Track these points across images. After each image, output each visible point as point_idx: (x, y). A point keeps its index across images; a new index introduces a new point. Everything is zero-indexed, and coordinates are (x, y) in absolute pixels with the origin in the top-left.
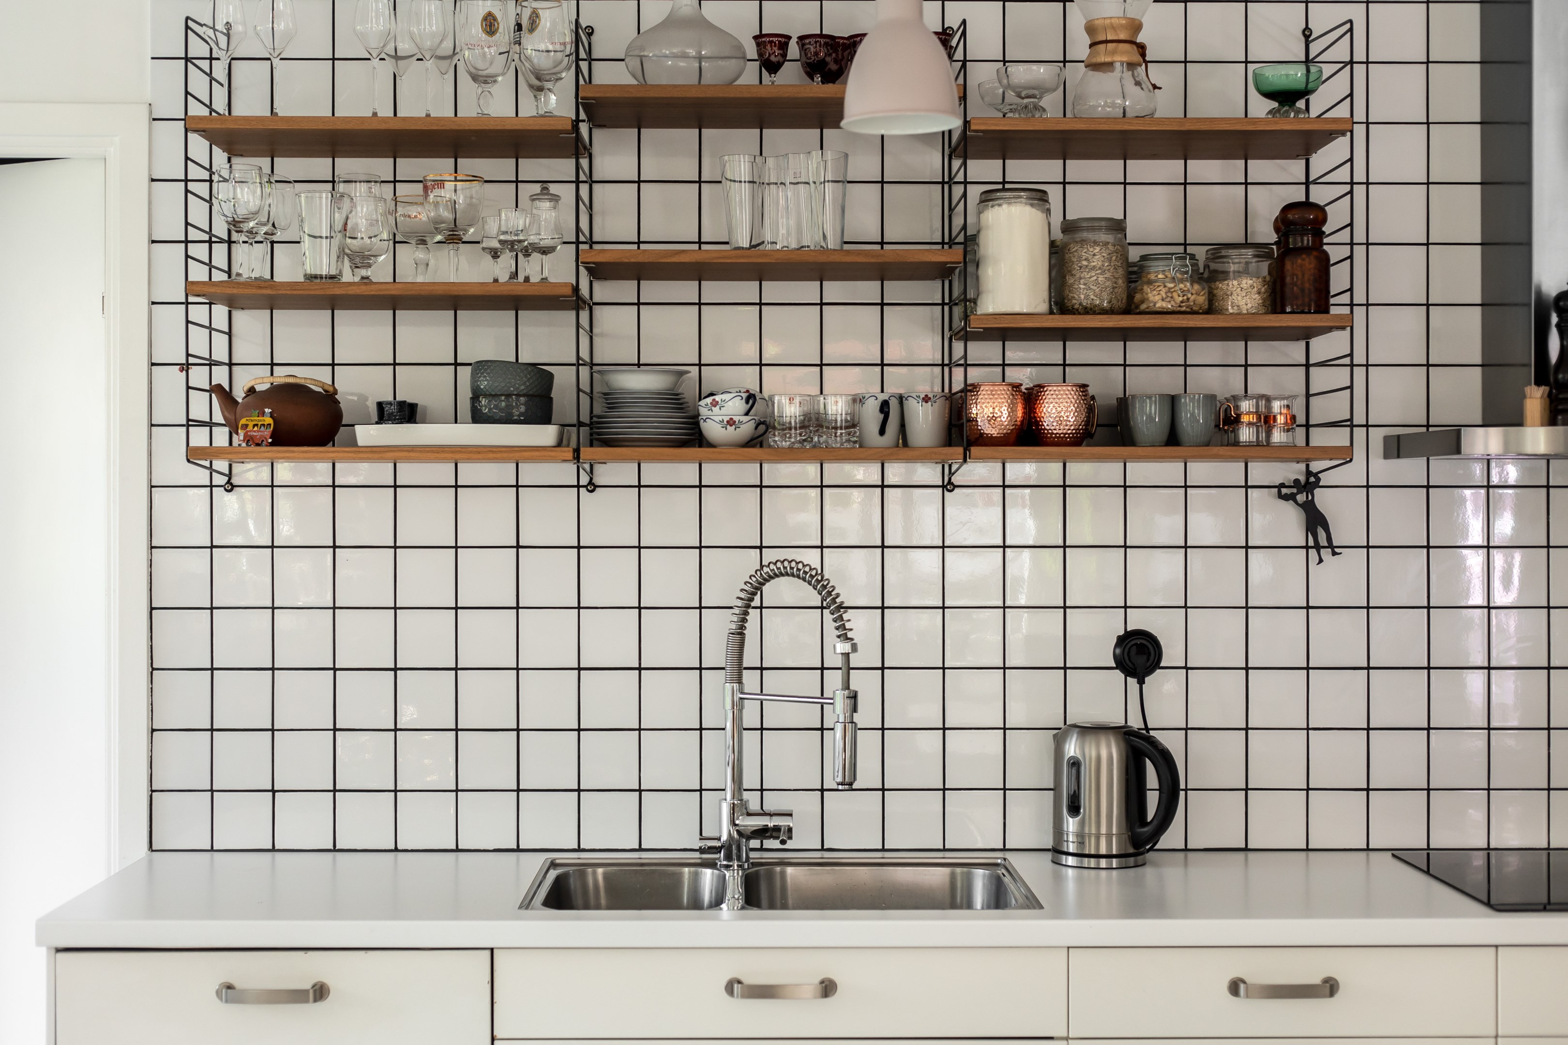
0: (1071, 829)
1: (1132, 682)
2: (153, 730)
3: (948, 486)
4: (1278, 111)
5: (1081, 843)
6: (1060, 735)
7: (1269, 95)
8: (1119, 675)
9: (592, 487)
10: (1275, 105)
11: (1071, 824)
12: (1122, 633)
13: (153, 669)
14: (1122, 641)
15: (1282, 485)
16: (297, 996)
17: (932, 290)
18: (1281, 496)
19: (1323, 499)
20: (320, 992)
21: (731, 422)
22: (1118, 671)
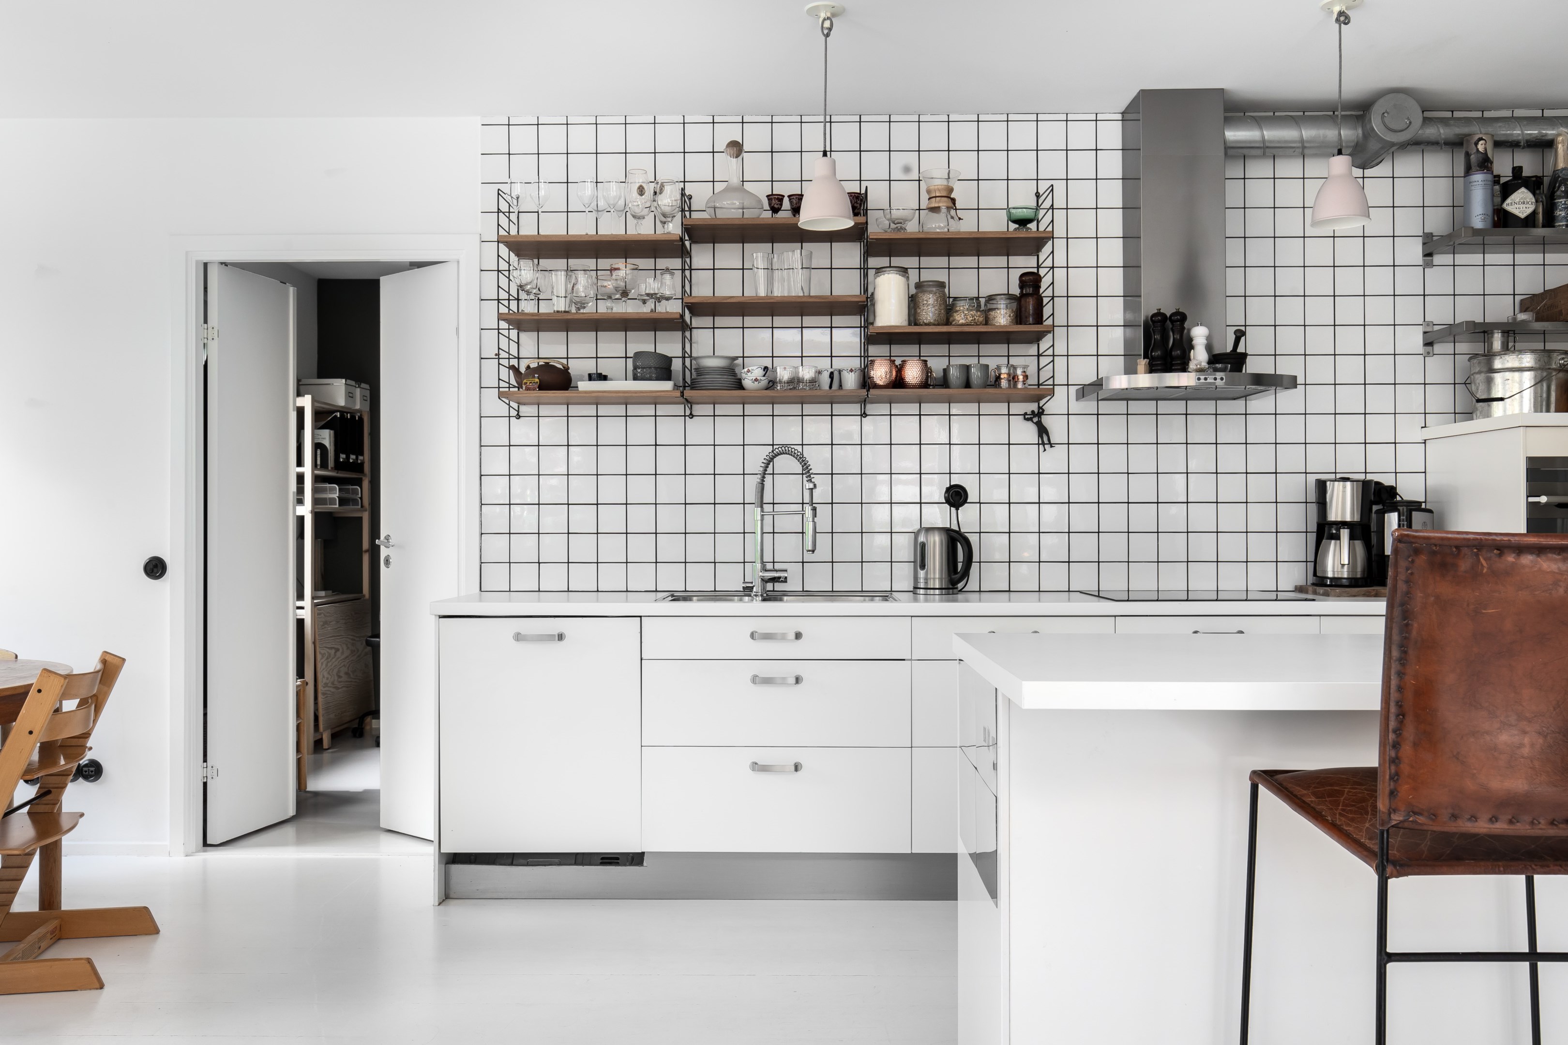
0: (922, 576)
1: (953, 509)
2: (482, 534)
3: (864, 415)
4: (1018, 228)
5: (926, 583)
6: (916, 534)
7: (1015, 222)
8: (947, 506)
9: (692, 416)
10: (1017, 226)
11: (922, 574)
12: (948, 486)
13: (482, 504)
14: (948, 490)
15: (1026, 414)
16: (549, 638)
17: (855, 320)
18: (1025, 419)
19: (1045, 420)
20: (561, 637)
21: (756, 380)
22: (946, 505)
